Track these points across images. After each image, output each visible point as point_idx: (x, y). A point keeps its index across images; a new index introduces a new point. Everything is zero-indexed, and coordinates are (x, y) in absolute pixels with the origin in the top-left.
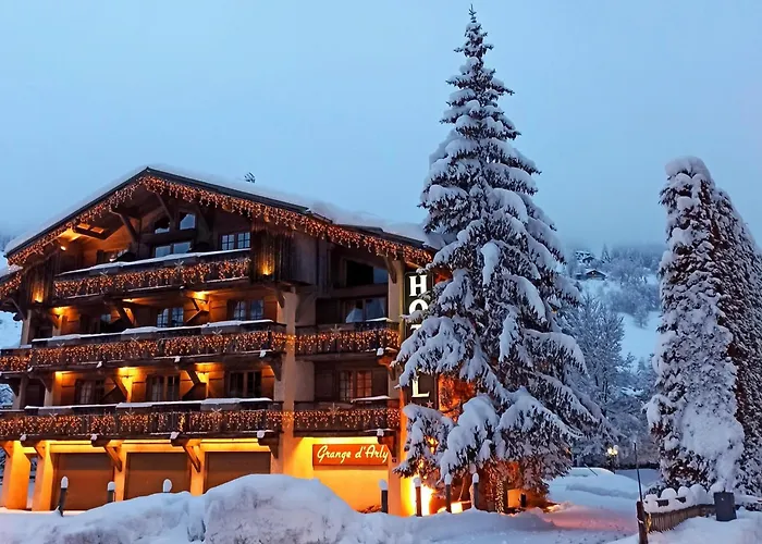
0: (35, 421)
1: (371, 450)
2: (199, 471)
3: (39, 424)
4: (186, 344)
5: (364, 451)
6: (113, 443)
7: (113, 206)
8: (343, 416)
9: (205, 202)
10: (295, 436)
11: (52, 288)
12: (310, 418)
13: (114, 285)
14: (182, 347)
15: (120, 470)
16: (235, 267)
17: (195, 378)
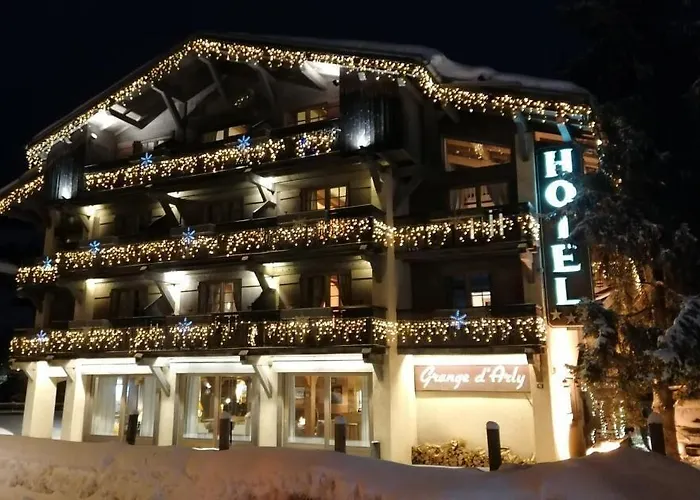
0: (64, 336)
1: (498, 373)
2: (270, 396)
3: (69, 339)
4: (256, 238)
5: (487, 375)
6: (160, 361)
7: (155, 79)
8: (469, 327)
9: (275, 62)
10: (399, 353)
11: (82, 180)
12: (421, 330)
13: (159, 173)
14: (250, 242)
15: (168, 395)
16: (319, 141)
17: (263, 283)
